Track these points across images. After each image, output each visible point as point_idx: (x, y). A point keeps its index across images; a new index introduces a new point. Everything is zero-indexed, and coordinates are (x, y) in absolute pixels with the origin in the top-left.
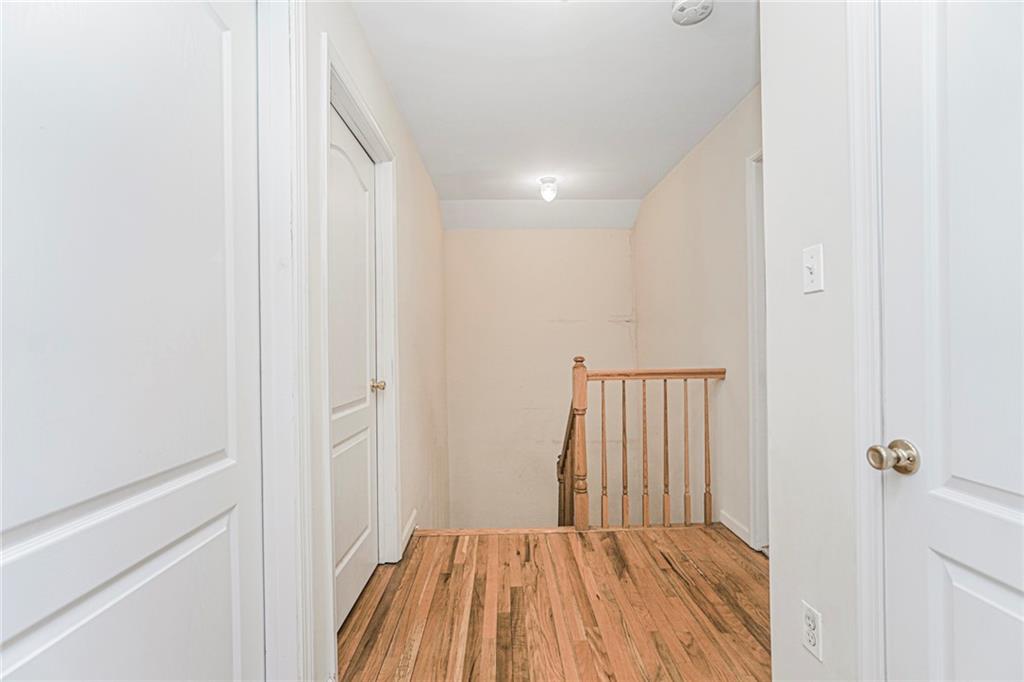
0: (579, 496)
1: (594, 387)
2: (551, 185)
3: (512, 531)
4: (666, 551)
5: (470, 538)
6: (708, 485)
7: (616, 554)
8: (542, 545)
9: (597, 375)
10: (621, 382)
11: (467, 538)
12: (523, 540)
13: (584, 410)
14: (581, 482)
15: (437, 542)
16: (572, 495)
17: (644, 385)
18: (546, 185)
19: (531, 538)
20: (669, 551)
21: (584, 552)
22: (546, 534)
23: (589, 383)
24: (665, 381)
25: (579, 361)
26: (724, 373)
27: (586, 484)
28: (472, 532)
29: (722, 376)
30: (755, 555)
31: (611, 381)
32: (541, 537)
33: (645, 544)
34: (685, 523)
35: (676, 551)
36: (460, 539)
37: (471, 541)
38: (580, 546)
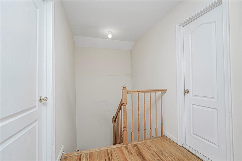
0: (124, 133)
1: (129, 95)
2: (111, 33)
3: (102, 149)
4: (155, 150)
5: (86, 155)
6: (162, 125)
7: (140, 155)
8: (114, 154)
9: (130, 92)
10: (137, 94)
11: (85, 155)
12: (106, 152)
13: (126, 104)
14: (125, 128)
15: (72, 158)
16: (122, 133)
17: (144, 95)
18: (109, 33)
19: (109, 152)
20: (156, 150)
21: (129, 156)
22: (114, 148)
23: (128, 94)
24: (150, 93)
25: (124, 87)
26: (166, 90)
27: (127, 129)
28: (86, 152)
29: (165, 91)
30: (180, 147)
31: (134, 94)
32: (113, 150)
33: (147, 148)
34: (156, 137)
35: (158, 150)
36: (82, 155)
37: (86, 156)
38: (127, 153)
